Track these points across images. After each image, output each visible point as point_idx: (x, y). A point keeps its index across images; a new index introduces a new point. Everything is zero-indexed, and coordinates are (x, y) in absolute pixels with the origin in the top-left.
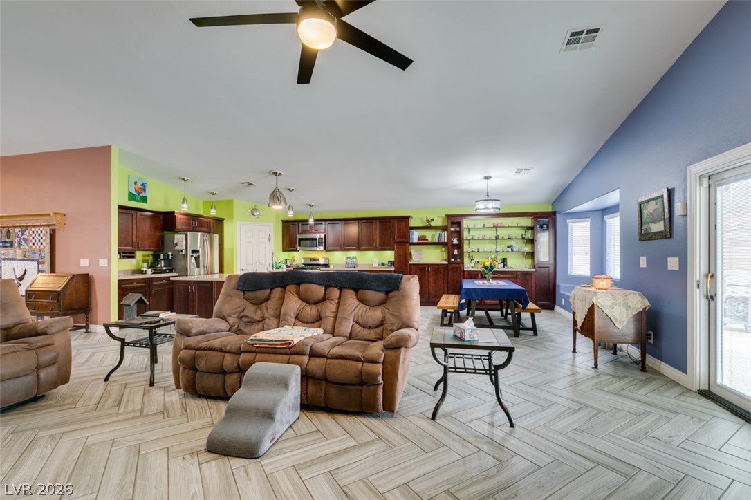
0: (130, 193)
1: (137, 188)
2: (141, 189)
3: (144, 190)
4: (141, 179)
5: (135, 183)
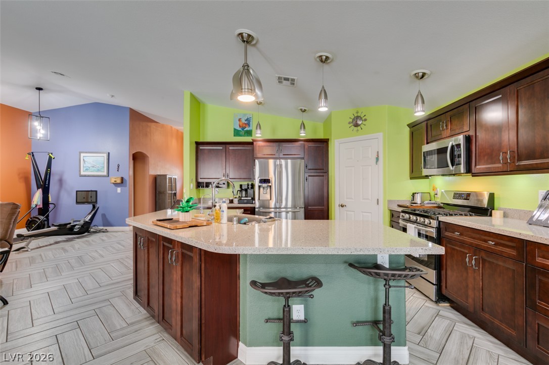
0: (235, 129)
1: (241, 124)
2: (245, 124)
3: (249, 124)
4: (245, 115)
5: (240, 120)
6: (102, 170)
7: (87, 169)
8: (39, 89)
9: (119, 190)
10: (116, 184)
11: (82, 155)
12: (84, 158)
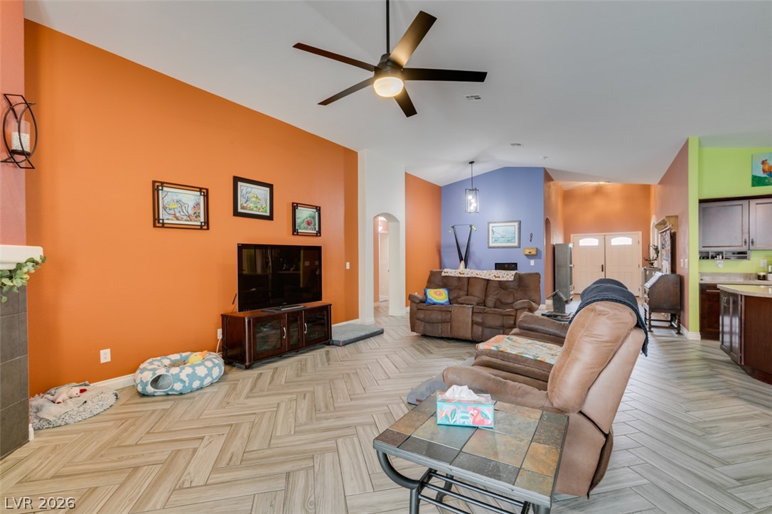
0: (754, 177)
5: (764, 163)
6: (513, 241)
7: (496, 240)
8: (472, 163)
9: (532, 262)
10: (530, 256)
11: (491, 225)
12: (494, 229)
